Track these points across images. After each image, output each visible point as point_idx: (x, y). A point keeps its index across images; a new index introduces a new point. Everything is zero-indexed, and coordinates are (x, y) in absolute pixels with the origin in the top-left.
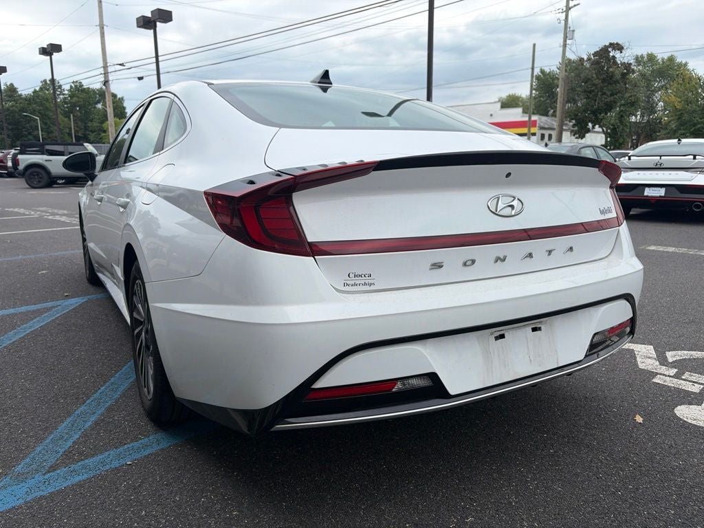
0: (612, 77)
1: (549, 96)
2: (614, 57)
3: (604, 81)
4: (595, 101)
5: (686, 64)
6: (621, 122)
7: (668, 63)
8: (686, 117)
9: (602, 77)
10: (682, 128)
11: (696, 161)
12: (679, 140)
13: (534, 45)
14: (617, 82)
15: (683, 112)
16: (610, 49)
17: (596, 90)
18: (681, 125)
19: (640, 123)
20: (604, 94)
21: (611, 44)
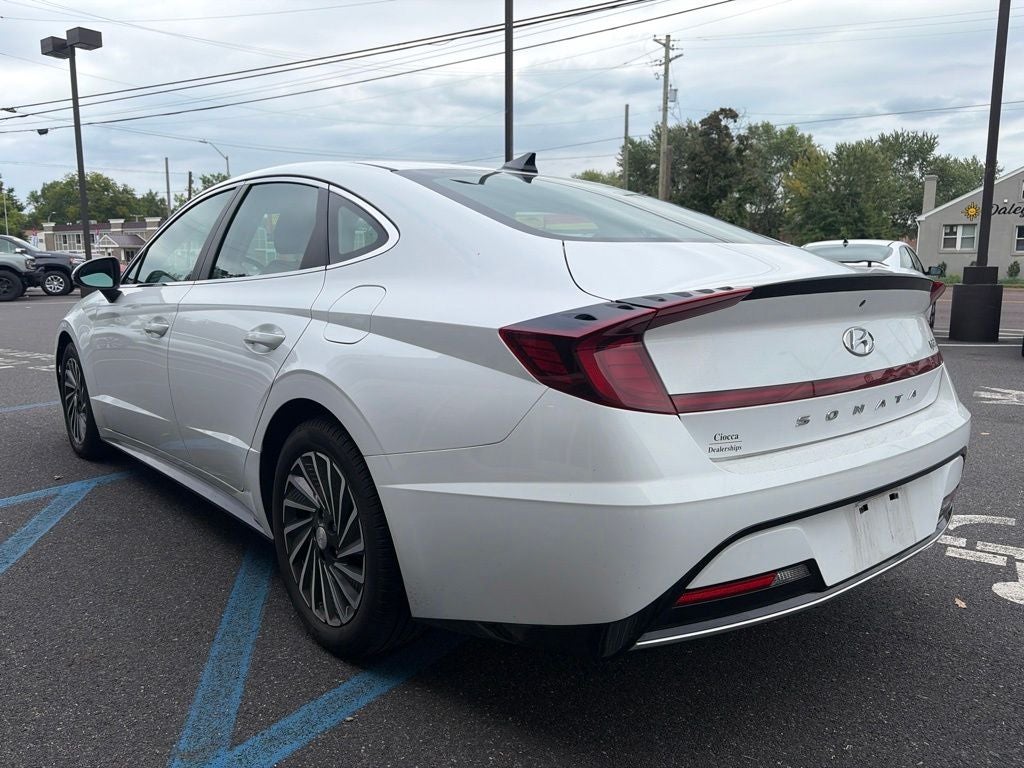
0: (725, 154)
1: (640, 175)
2: (726, 127)
3: (715, 158)
4: (706, 184)
5: (810, 138)
6: (739, 213)
7: (787, 137)
8: (814, 207)
9: (712, 154)
10: (810, 222)
11: (872, 269)
12: (846, 241)
13: (627, 106)
14: (731, 160)
15: (810, 201)
16: (721, 117)
17: (707, 171)
18: (809, 217)
19: (756, 213)
20: (717, 175)
21: (723, 111)
